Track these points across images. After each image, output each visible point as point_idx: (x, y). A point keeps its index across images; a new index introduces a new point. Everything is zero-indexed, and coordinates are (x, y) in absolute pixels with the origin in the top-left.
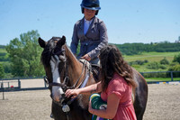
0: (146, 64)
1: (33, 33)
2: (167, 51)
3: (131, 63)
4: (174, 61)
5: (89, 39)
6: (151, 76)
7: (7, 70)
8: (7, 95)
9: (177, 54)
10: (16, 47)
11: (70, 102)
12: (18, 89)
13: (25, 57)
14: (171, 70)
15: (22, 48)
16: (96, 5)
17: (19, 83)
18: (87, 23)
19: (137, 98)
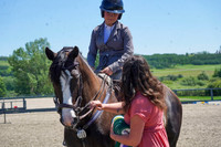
0: (180, 80)
1: (42, 41)
2: (206, 64)
3: (162, 79)
4: (215, 76)
5: (110, 48)
6: (186, 94)
7: (9, 87)
8: (9, 117)
9: (218, 67)
10: (20, 59)
11: (86, 126)
12: (23, 110)
13: (32, 71)
14: (211, 87)
15: (28, 59)
16: (119, 7)
17: (25, 103)
18: (108, 29)
19: (169, 121)
